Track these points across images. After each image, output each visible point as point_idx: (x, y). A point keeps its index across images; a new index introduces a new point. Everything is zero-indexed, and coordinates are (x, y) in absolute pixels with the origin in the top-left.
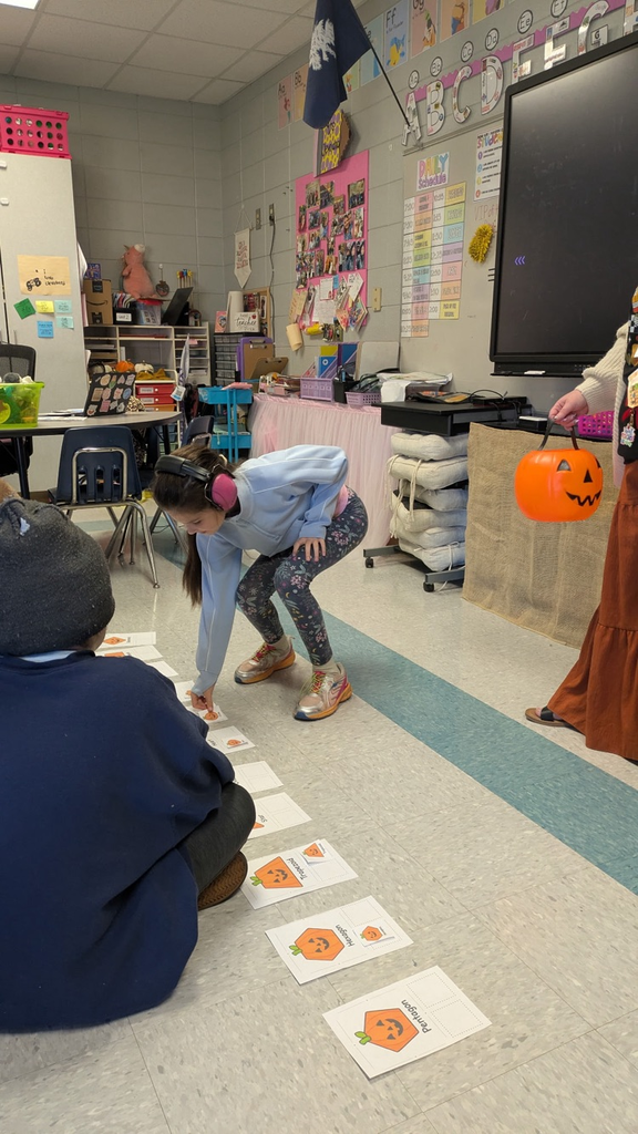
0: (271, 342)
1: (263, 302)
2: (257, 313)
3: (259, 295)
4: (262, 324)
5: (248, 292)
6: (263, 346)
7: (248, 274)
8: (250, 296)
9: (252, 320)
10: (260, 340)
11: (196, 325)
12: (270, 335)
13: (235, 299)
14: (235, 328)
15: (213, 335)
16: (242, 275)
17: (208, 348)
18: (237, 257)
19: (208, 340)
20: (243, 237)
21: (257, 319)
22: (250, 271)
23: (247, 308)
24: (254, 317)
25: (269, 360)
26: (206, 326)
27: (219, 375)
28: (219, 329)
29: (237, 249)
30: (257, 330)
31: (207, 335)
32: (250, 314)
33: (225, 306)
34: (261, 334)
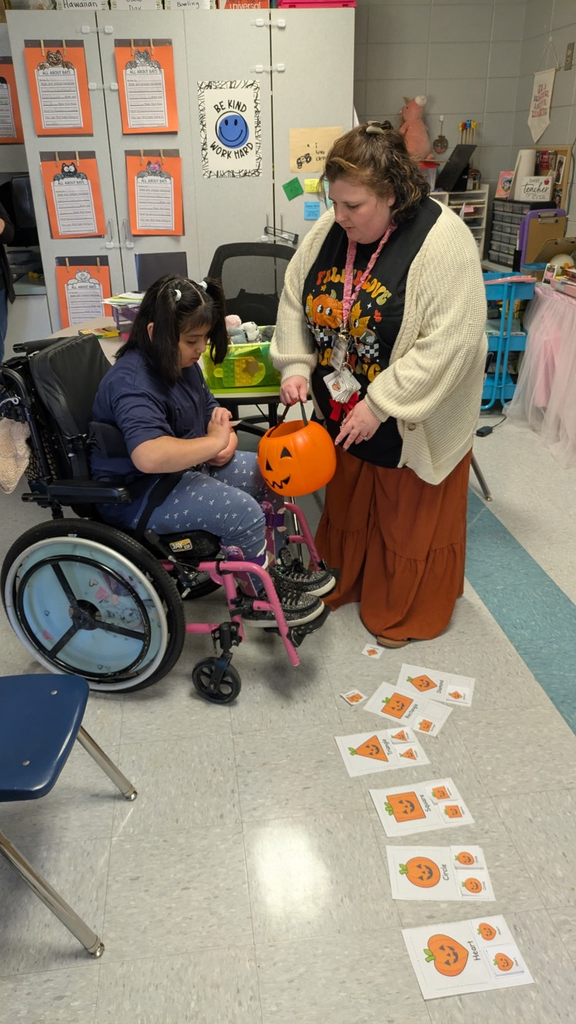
0: (564, 214)
1: (561, 163)
2: (550, 176)
3: (556, 153)
4: (555, 191)
5: (542, 148)
6: (553, 220)
7: (544, 126)
8: (544, 153)
9: (543, 186)
10: (550, 212)
11: (474, 188)
12: (564, 206)
13: (526, 158)
14: (521, 195)
15: (492, 199)
16: (537, 126)
17: (484, 215)
18: (533, 103)
19: (486, 206)
20: (546, 78)
21: (549, 186)
22: (548, 122)
23: (538, 170)
24: (547, 182)
25: (559, 240)
26: (485, 189)
27: (494, 248)
28: (500, 194)
29: (535, 92)
30: (547, 198)
31: (485, 199)
32: (542, 179)
33: (512, 165)
34: (552, 205)
